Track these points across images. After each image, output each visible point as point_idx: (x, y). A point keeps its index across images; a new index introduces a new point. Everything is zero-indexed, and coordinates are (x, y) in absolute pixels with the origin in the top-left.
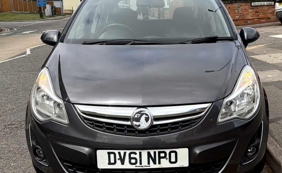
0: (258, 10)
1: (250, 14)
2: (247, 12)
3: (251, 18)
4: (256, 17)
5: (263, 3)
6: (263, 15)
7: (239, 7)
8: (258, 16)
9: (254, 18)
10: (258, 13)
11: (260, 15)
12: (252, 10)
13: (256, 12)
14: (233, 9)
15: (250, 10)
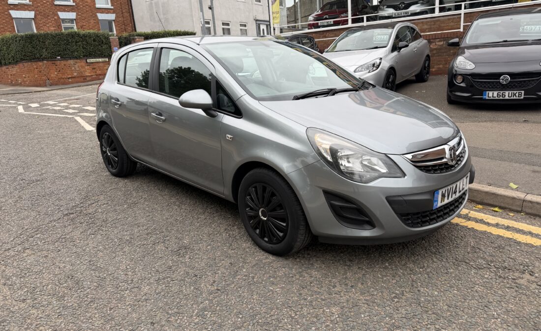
0: (95, 67)
1: (88, 71)
2: (84, 69)
3: (90, 75)
4: (94, 74)
5: (98, 60)
6: (100, 72)
7: (75, 64)
8: (96, 72)
9: (92, 74)
10: (95, 70)
11: (97, 72)
12: (88, 67)
13: (93, 69)
14: (69, 67)
15: (86, 67)
